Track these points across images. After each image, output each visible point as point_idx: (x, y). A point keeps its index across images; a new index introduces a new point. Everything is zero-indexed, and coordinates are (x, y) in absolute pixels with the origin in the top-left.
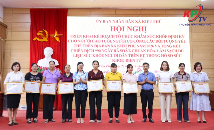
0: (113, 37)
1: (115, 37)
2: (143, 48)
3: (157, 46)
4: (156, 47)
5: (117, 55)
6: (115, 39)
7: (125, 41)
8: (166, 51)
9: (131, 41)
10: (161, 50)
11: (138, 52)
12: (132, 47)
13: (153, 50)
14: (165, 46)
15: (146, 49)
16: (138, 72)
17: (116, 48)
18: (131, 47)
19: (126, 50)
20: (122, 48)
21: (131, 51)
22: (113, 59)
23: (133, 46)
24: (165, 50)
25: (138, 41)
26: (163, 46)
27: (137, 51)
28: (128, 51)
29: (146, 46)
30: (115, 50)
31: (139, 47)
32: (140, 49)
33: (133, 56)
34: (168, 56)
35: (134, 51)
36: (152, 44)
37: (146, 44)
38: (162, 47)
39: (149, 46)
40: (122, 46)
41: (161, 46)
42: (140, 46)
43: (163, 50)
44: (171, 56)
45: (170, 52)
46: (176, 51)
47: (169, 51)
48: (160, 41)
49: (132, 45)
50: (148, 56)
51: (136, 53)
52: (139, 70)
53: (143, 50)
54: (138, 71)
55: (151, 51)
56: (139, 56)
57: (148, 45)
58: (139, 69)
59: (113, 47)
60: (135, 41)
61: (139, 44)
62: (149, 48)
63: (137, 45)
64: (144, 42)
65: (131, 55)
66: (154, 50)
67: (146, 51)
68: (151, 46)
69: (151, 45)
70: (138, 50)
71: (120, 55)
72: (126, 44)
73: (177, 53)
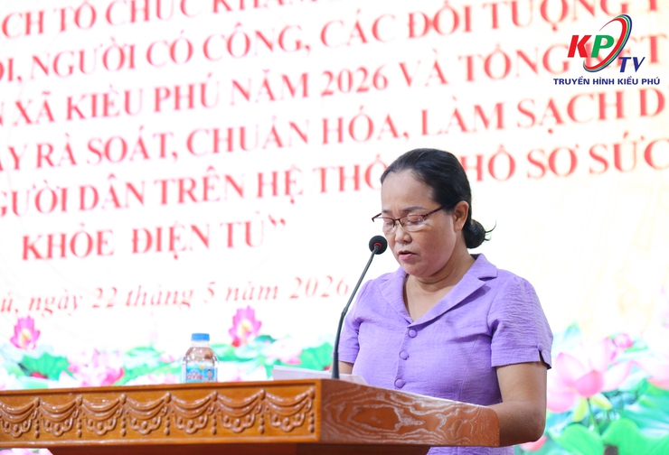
0: (34, 28)
1: (52, 21)
2: (289, 108)
3: (422, 73)
4: (409, 81)
5: (60, 199)
6: (49, 43)
7: (127, 58)
8: (511, 114)
9: (181, 51)
10: (457, 114)
11: (242, 145)
12: (184, 102)
13: (380, 124)
14: (497, 65)
15: (311, 111)
16: (239, 352)
17: (54, 133)
18: (177, 107)
19: (141, 142)
20: (100, 129)
21: (176, 143)
22: (26, 239)
23: (195, 96)
24: (499, 107)
25: (238, 45)
26: (478, 66)
27: (234, 139)
28: (153, 147)
29: (317, 83)
30: (45, 151)
31: (246, 95)
32: (256, 116)
33: (198, 192)
34: (522, 164)
35: (203, 142)
36: (370, 55)
37: (316, 62)
38: (470, 77)
39: (339, 81)
40: (102, 105)
41: (455, 71)
42: (255, 89)
43: (478, 109)
44: (563, 162)
45: (551, 121)
46: (611, 111)
47: (540, 110)
48: (446, 21)
49: (184, 92)
50: (332, 178)
51: (227, 162)
52: (240, 333)
53: (286, 133)
54: (236, 343)
55: (362, 127)
56: (250, 187)
57: (330, 74)
58: (246, 323)
59: (28, 121)
60: (217, 47)
61: (251, 68)
62: (344, 105)
63: (236, 84)
64: (298, 45)
65: (181, 182)
66: (389, 120)
67: (315, 133)
68: (358, 78)
69: (364, 70)
70: (242, 130)
71: (83, 190)
72: (143, 79)
73: (622, 125)
